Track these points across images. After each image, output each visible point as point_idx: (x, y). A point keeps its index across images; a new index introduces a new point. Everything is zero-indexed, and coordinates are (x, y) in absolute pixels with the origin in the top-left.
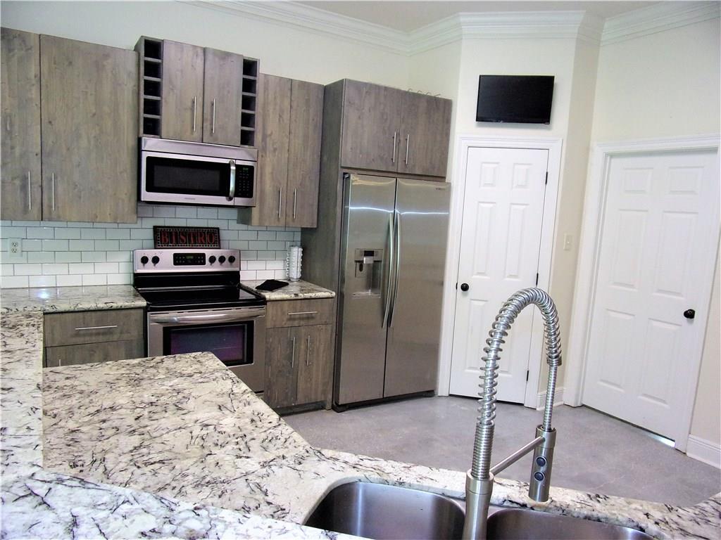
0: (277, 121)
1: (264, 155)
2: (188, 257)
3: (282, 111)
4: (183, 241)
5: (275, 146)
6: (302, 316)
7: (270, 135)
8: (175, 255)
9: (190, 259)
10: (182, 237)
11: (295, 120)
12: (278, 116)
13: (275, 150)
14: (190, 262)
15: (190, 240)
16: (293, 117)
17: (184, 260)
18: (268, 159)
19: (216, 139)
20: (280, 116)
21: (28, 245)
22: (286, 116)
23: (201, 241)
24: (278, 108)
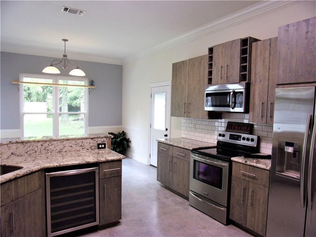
0: (262, 64)
1: (255, 84)
2: (235, 136)
3: (264, 58)
4: (236, 129)
5: (261, 79)
6: (249, 176)
7: (258, 73)
8: (230, 135)
9: (236, 137)
10: (236, 127)
11: (273, 61)
12: (262, 62)
13: (261, 81)
14: (235, 138)
15: (238, 129)
16: (271, 60)
17: (233, 137)
18: (257, 86)
19: (229, 81)
20: (264, 61)
21: (197, 126)
22: (267, 60)
23: (243, 130)
24: (262, 57)
